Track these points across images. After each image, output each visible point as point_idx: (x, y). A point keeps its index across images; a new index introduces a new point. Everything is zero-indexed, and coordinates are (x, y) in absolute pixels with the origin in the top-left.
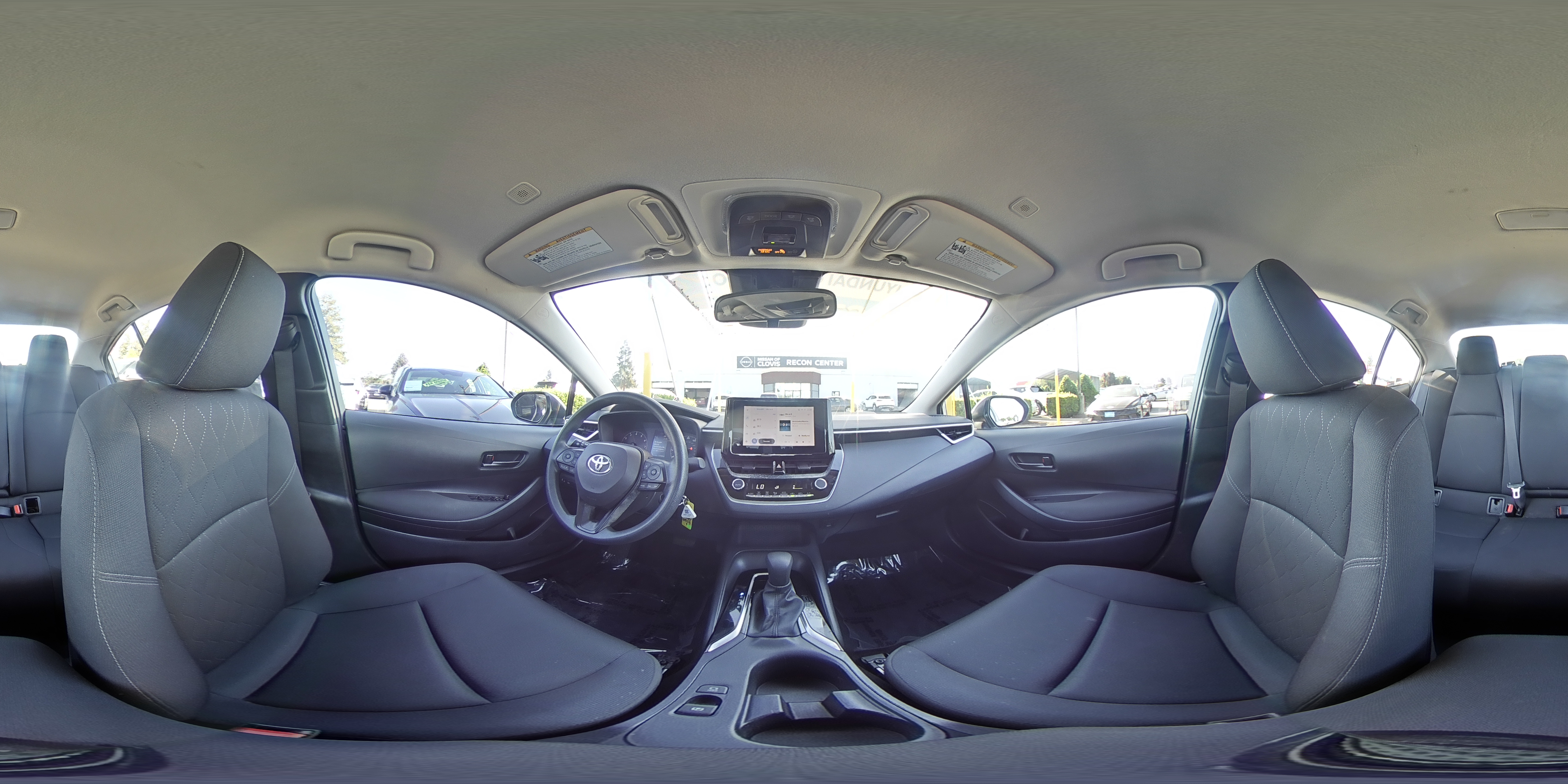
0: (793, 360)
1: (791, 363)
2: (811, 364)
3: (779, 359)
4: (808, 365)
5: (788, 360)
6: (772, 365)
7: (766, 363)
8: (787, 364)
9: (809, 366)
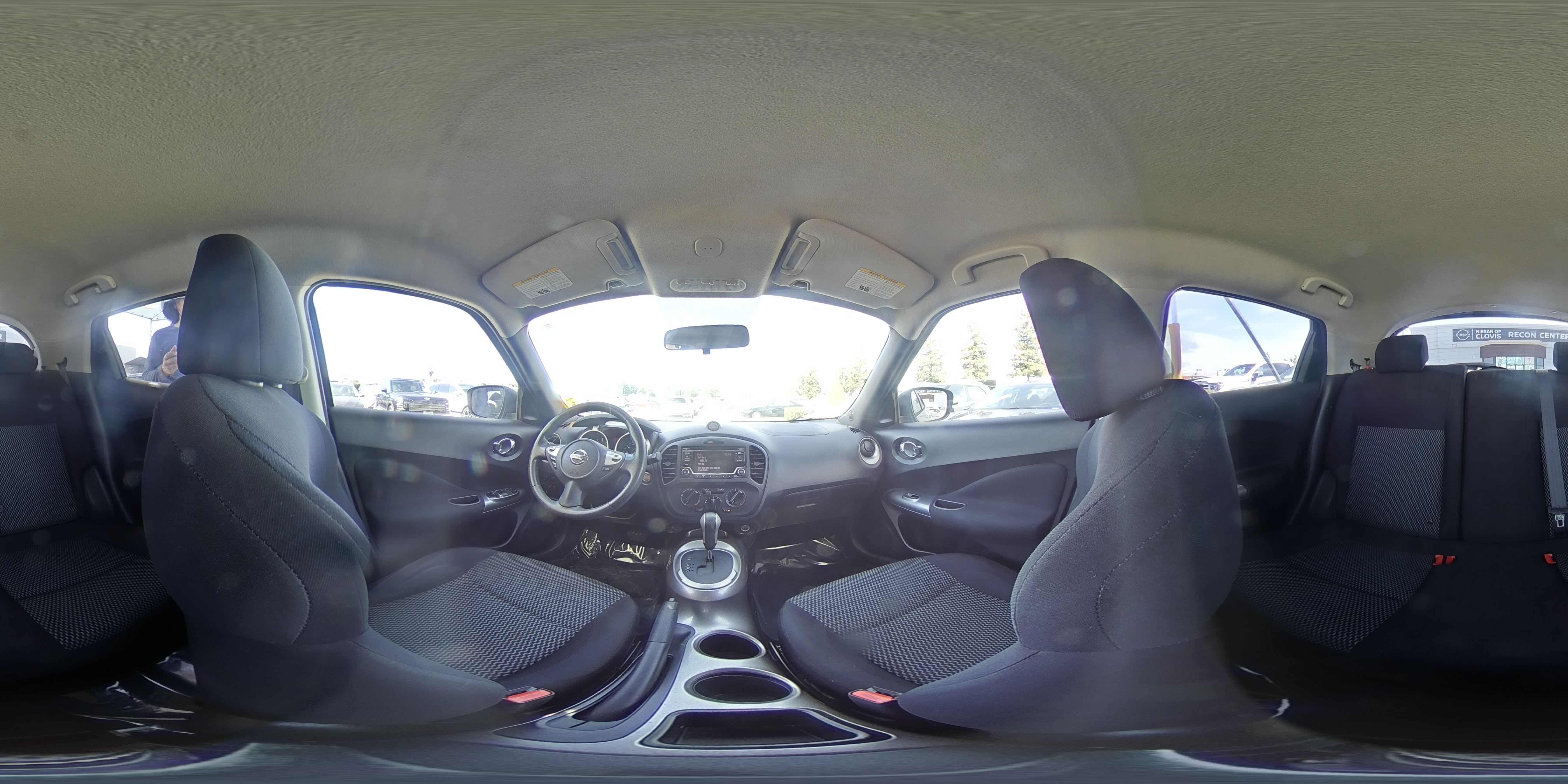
0: (1515, 333)
1: (1514, 335)
2: (1535, 337)
3: (1499, 331)
4: (1531, 337)
5: (1509, 333)
6: (1493, 338)
7: (1485, 335)
8: (1509, 337)
9: (1533, 339)
